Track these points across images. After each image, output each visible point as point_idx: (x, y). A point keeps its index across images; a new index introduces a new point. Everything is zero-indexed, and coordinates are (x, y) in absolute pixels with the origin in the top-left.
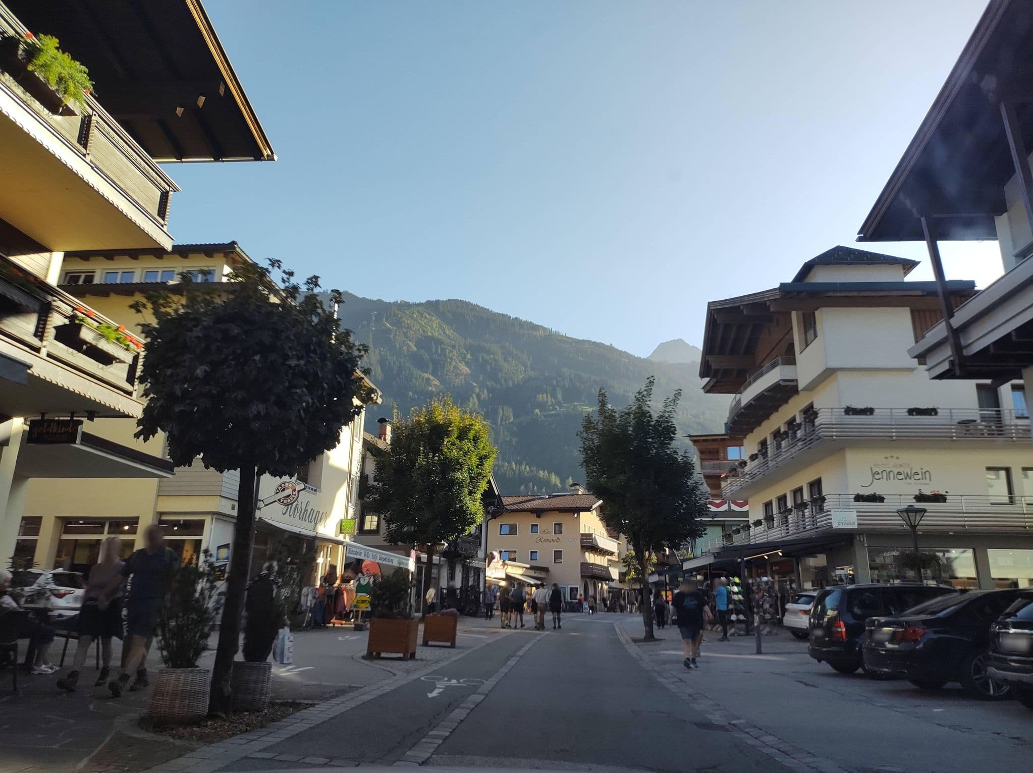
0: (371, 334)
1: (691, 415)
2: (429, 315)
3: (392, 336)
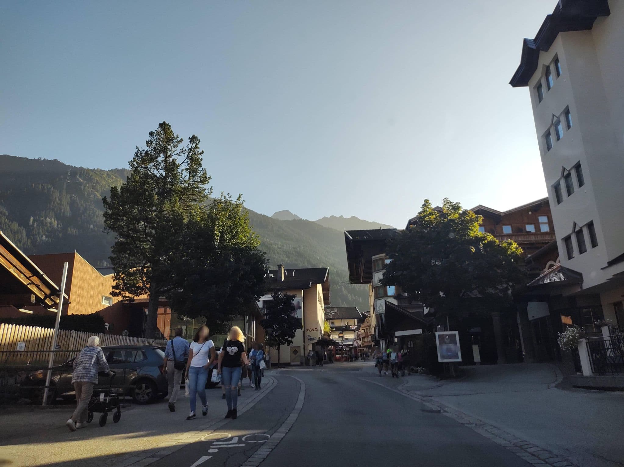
0: (65, 184)
1: (292, 247)
2: (116, 177)
3: (82, 187)
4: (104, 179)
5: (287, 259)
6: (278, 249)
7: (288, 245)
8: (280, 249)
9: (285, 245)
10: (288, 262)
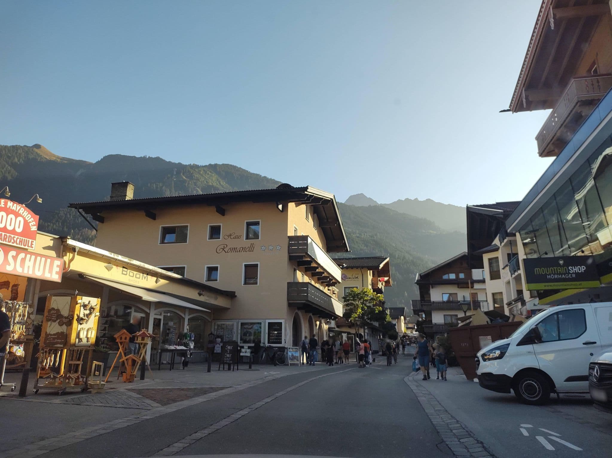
1: (369, 236)
3: (186, 184)
4: (202, 175)
6: (357, 238)
9: (363, 234)
10: (367, 251)
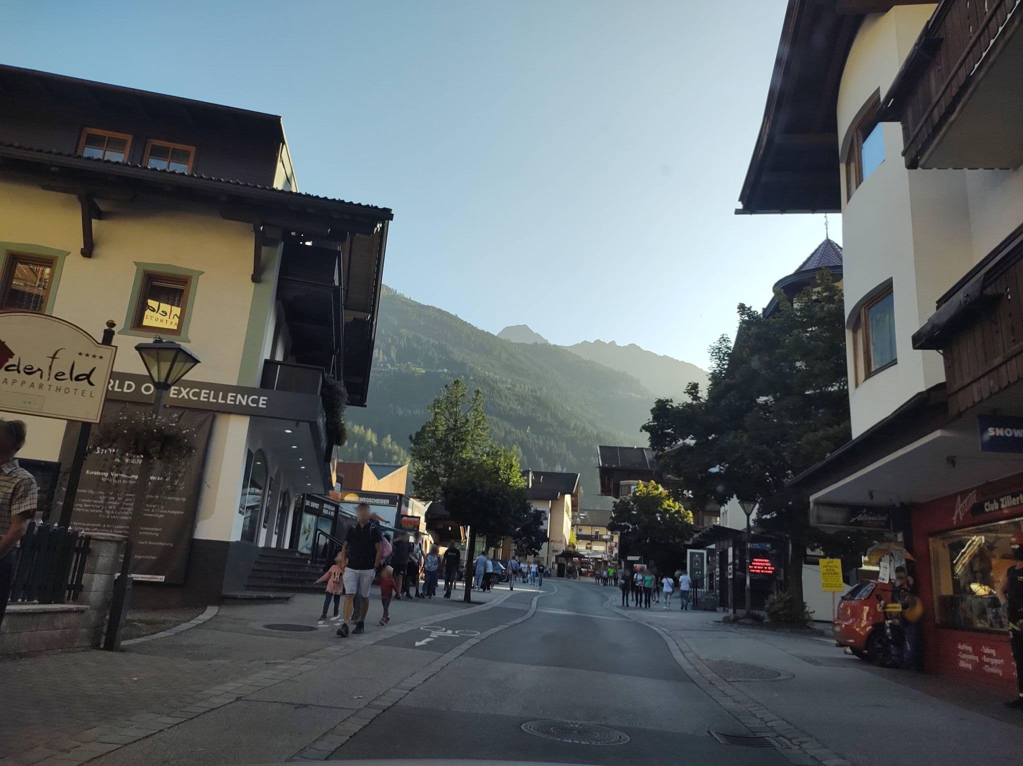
5: (519, 407)
6: (507, 391)
7: (522, 385)
8: (509, 391)
9: (518, 385)
10: (521, 412)
